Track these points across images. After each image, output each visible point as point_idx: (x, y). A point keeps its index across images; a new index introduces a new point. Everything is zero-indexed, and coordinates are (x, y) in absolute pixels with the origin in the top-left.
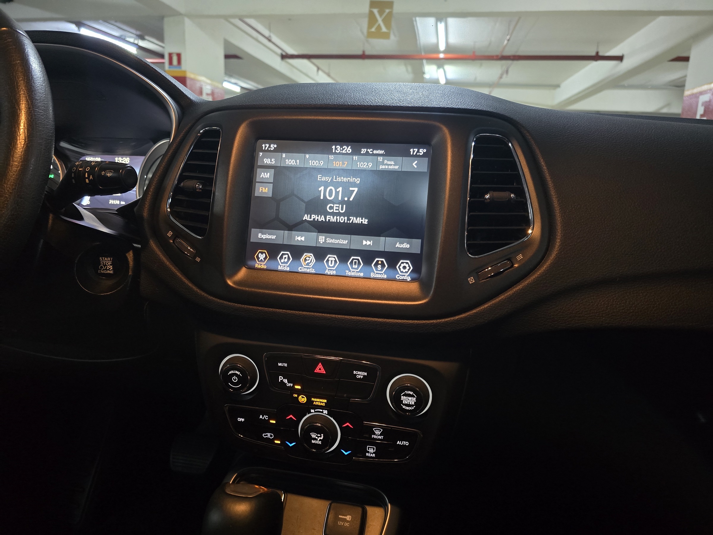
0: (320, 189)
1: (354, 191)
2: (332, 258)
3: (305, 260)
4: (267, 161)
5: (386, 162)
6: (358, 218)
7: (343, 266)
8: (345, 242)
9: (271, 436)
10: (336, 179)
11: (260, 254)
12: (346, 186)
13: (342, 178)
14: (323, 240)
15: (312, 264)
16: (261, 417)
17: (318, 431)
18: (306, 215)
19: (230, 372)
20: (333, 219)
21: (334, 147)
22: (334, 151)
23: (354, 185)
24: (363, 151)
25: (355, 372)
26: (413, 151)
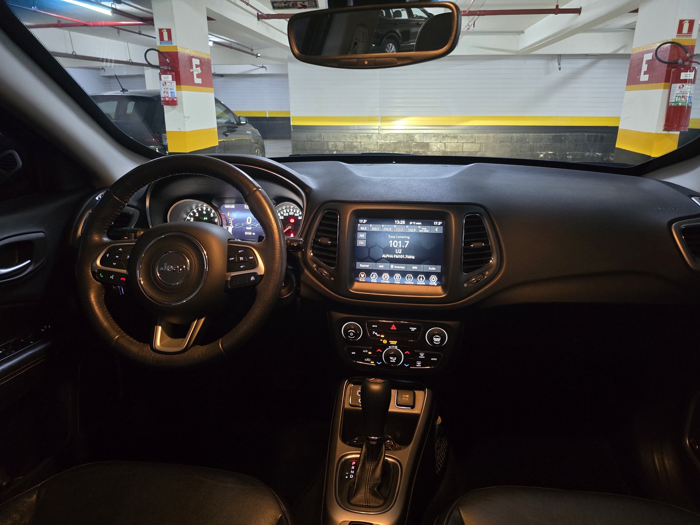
0: (390, 242)
1: (407, 243)
2: (398, 275)
3: (384, 277)
4: (362, 229)
5: (422, 228)
6: (410, 256)
7: (403, 279)
8: (404, 268)
9: (369, 360)
10: (398, 237)
11: (362, 274)
12: (403, 241)
13: (401, 236)
14: (392, 266)
15: (388, 279)
16: (364, 351)
17: (393, 356)
18: (383, 255)
19: (349, 331)
20: (397, 257)
21: (396, 221)
22: (396, 224)
23: (407, 240)
24: (411, 223)
25: (410, 328)
26: (435, 223)
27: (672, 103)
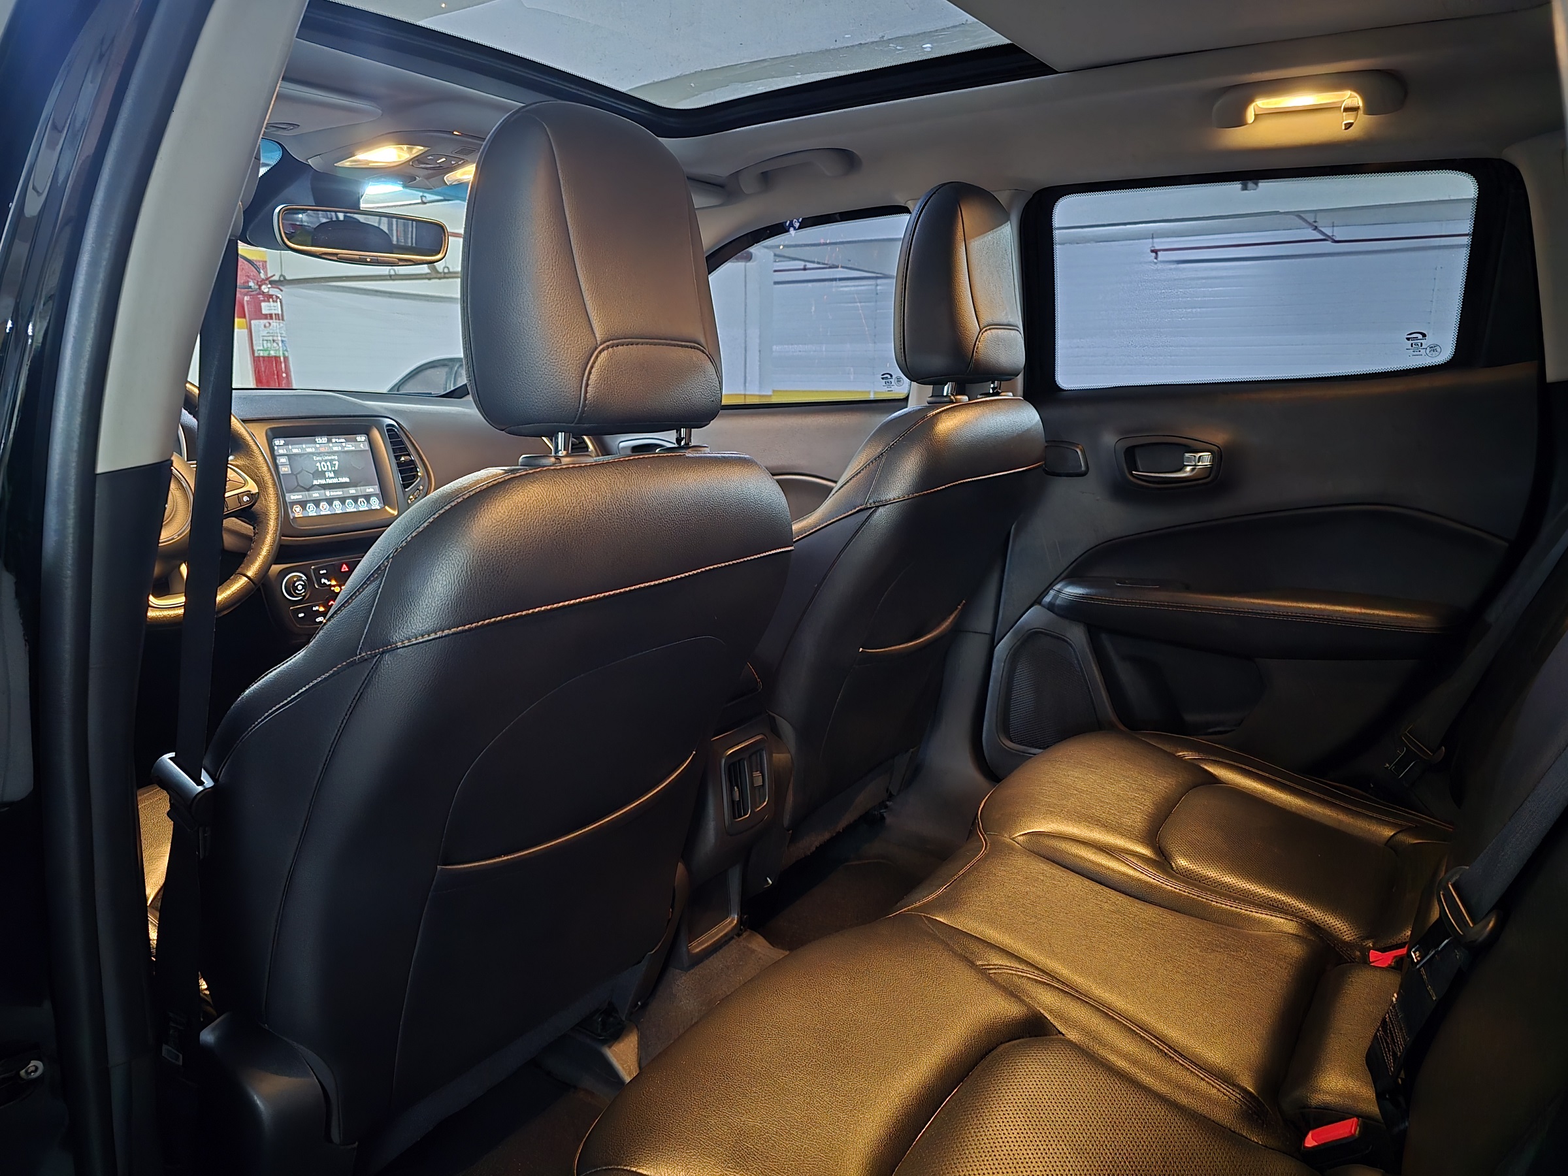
0: (317, 465)
1: (336, 463)
2: (337, 503)
3: (323, 506)
4: (281, 451)
5: (346, 445)
6: (343, 478)
7: (344, 506)
8: (341, 493)
9: (321, 618)
10: (324, 458)
11: (296, 508)
12: (331, 461)
13: (327, 457)
14: (328, 493)
15: (327, 509)
16: (314, 608)
18: (314, 481)
20: (330, 481)
21: (316, 439)
22: (317, 442)
23: (335, 460)
24: (334, 440)
26: (358, 438)
27: (259, 352)
